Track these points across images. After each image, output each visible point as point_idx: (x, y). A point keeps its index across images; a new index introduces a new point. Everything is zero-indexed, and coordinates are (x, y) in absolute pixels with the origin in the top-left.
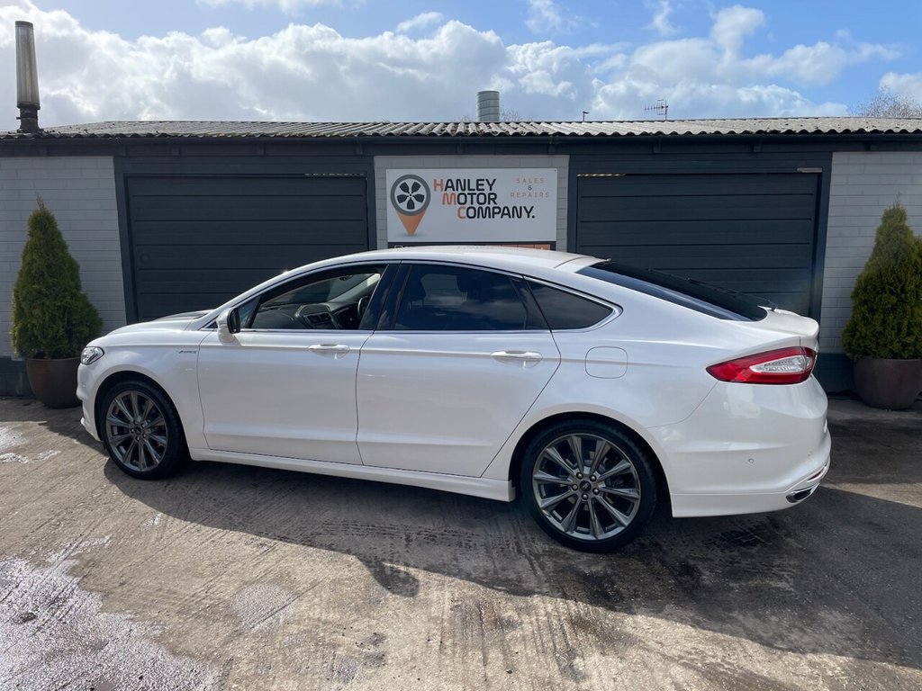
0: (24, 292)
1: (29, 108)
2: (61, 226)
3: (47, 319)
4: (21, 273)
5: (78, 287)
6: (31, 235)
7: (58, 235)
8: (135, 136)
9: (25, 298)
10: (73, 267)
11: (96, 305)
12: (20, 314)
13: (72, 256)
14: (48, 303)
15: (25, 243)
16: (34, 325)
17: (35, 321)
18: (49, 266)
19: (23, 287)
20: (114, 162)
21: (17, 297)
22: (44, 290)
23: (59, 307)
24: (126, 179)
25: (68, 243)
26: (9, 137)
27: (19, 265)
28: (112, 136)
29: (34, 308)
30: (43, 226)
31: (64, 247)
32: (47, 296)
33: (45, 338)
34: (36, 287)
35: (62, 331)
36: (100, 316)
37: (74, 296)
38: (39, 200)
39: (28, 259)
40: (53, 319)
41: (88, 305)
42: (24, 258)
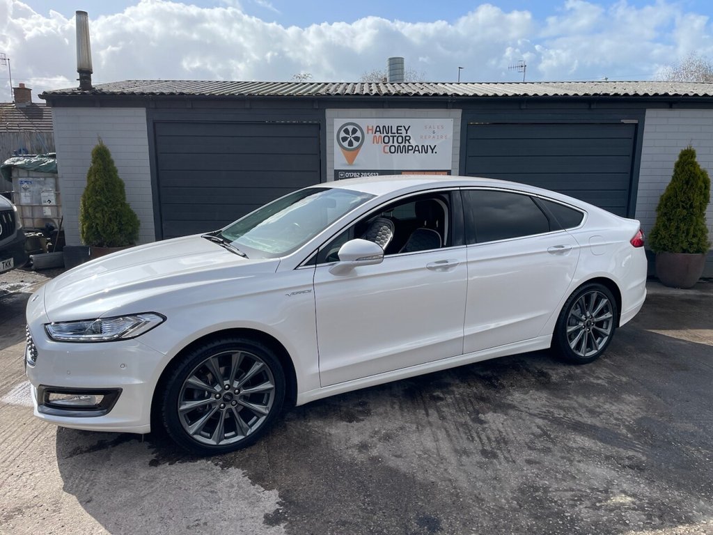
0: (90, 201)
1: (85, 73)
2: (113, 157)
3: (106, 220)
4: (87, 189)
5: (124, 198)
6: (94, 162)
7: (111, 162)
8: (162, 94)
9: (90, 206)
10: (121, 185)
11: (135, 211)
12: (87, 216)
13: (120, 177)
14: (106, 209)
15: (88, 168)
16: (97, 224)
17: (98, 222)
18: (106, 184)
19: (89, 198)
20: (147, 112)
21: (84, 205)
22: (103, 200)
23: (113, 212)
24: (154, 124)
25: (118, 168)
26: (73, 93)
27: (85, 184)
28: (146, 94)
29: (97, 212)
30: (102, 156)
31: (115, 171)
32: (105, 204)
33: (104, 233)
34: (98, 198)
35: (116, 228)
36: (138, 219)
37: (123, 204)
38: (99, 138)
39: (93, 178)
40: (110, 220)
41: (131, 212)
42: (88, 178)
